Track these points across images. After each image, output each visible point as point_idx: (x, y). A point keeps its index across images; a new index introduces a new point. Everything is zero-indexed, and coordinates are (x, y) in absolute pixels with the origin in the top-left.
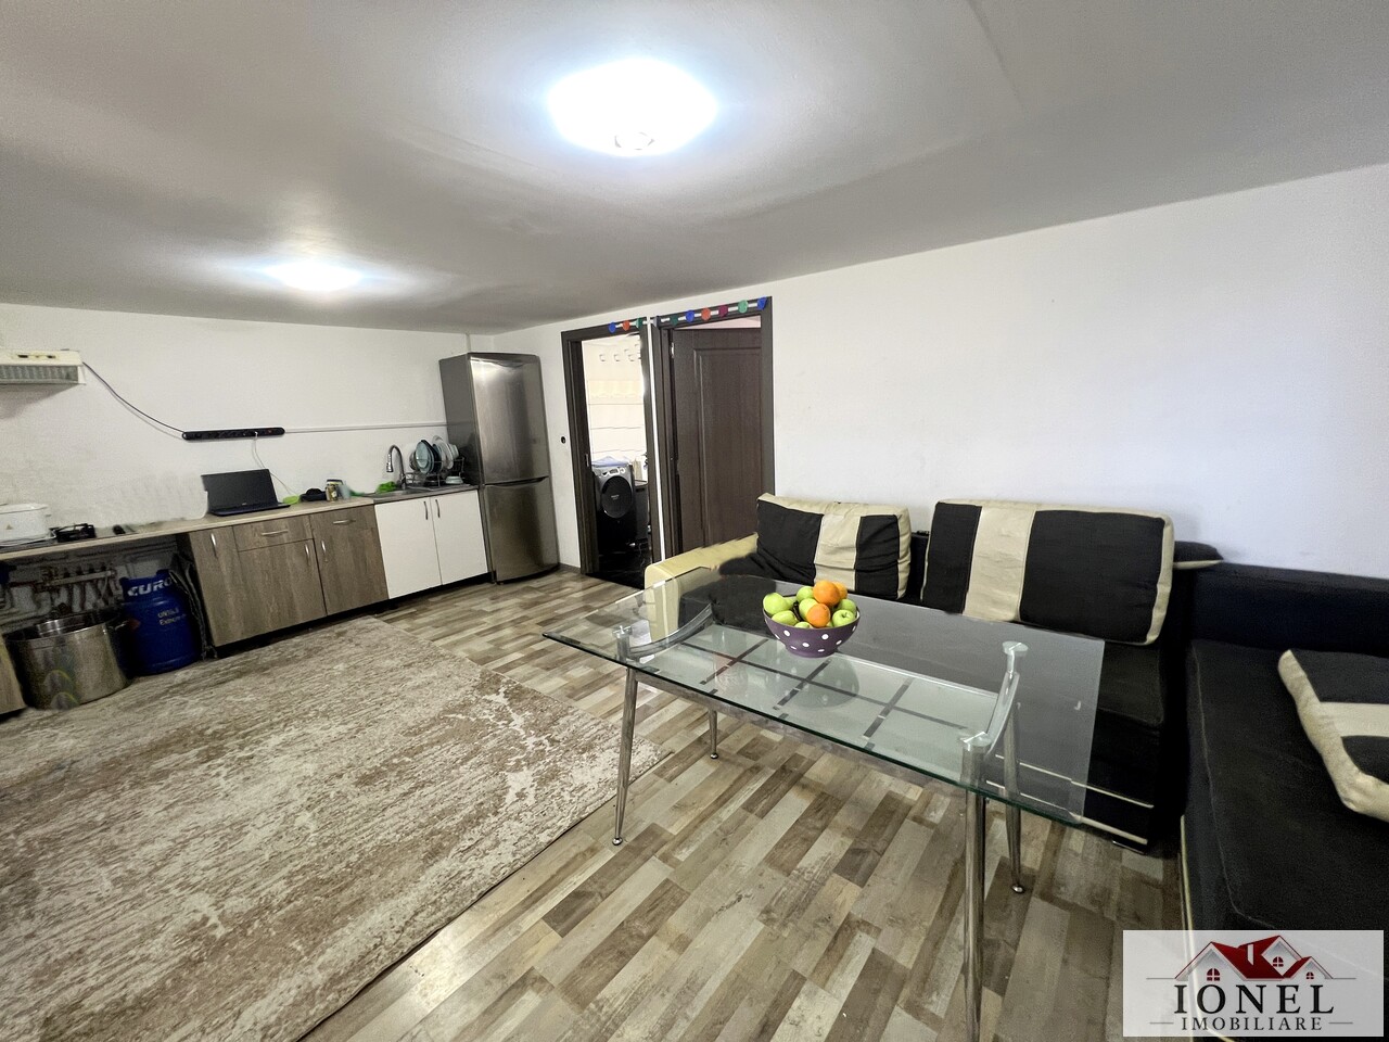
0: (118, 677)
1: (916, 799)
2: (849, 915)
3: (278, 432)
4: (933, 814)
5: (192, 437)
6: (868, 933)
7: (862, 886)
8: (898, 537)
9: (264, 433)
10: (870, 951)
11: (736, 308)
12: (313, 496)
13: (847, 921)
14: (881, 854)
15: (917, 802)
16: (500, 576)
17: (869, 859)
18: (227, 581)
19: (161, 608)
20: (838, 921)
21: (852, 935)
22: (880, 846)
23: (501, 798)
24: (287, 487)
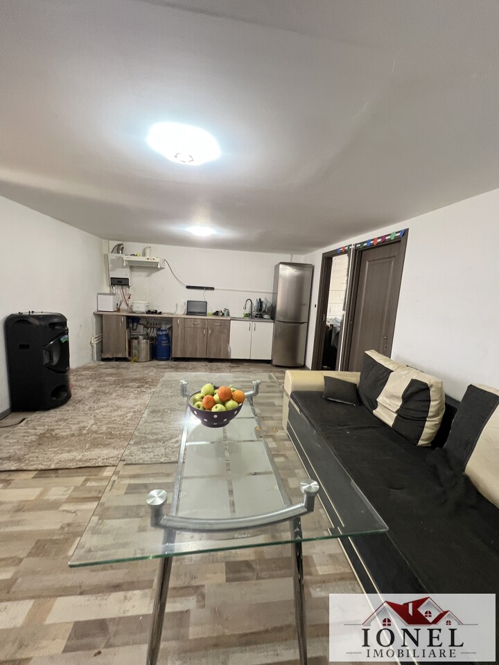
0: (149, 358)
1: (320, 573)
2: (203, 586)
3: (212, 289)
4: (318, 590)
5: (188, 287)
6: (198, 602)
7: (227, 581)
8: (429, 401)
9: (207, 288)
10: (186, 609)
11: (389, 237)
12: (216, 313)
13: (198, 587)
14: (258, 578)
15: (318, 575)
16: (274, 363)
17: (249, 574)
18: (179, 336)
19: (164, 340)
20: (194, 583)
21: (191, 595)
22: (264, 574)
23: (171, 438)
24: (211, 309)
